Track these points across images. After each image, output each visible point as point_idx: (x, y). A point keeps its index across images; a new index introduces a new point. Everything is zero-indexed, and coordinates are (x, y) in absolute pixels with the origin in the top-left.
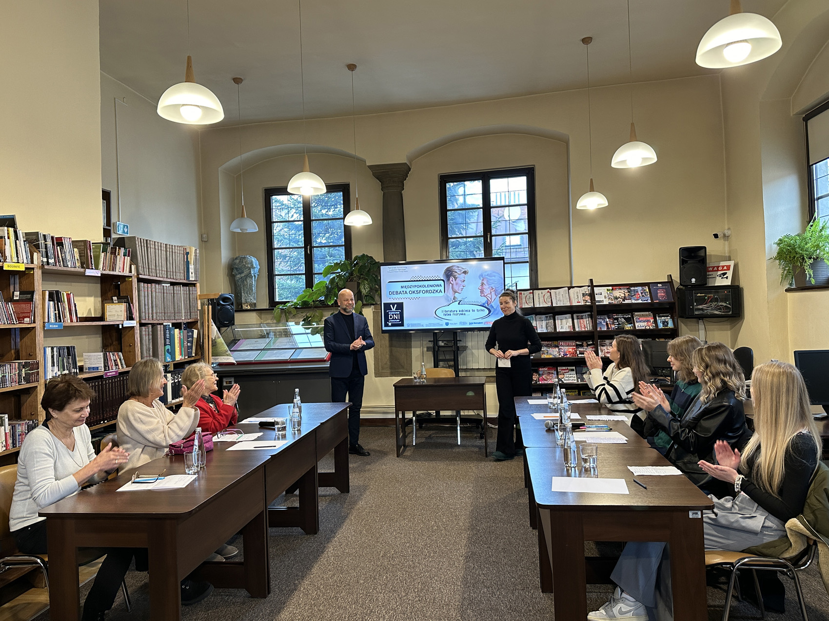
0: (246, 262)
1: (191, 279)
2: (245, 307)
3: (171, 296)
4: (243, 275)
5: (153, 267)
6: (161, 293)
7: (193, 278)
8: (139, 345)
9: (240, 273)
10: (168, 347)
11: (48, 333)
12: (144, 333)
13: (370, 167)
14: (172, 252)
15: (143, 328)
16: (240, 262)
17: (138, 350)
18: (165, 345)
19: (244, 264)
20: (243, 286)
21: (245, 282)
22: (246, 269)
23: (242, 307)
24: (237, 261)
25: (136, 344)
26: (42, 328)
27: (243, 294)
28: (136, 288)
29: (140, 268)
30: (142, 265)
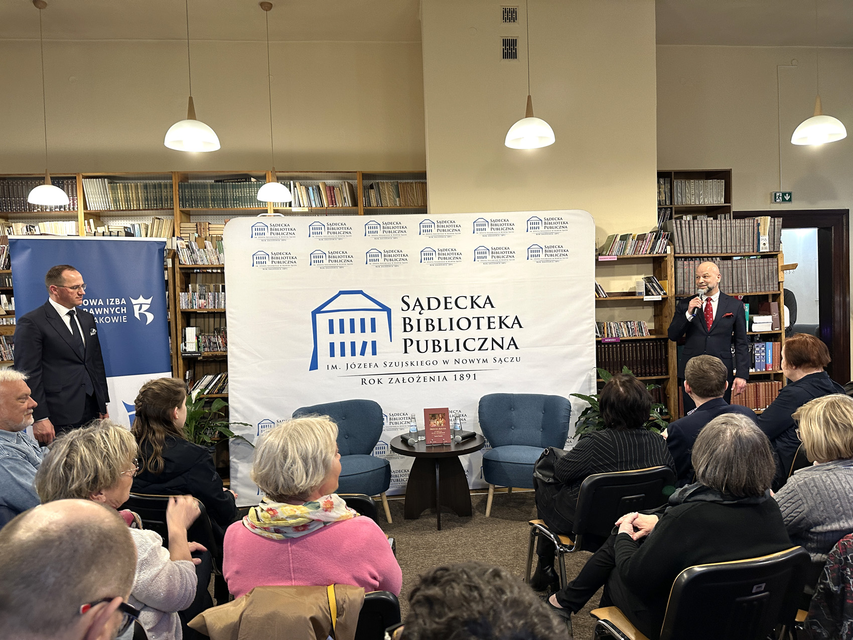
1: (761, 251)
5: (697, 245)
7: (766, 248)
28: (672, 266)
29: (677, 248)
30: (681, 245)
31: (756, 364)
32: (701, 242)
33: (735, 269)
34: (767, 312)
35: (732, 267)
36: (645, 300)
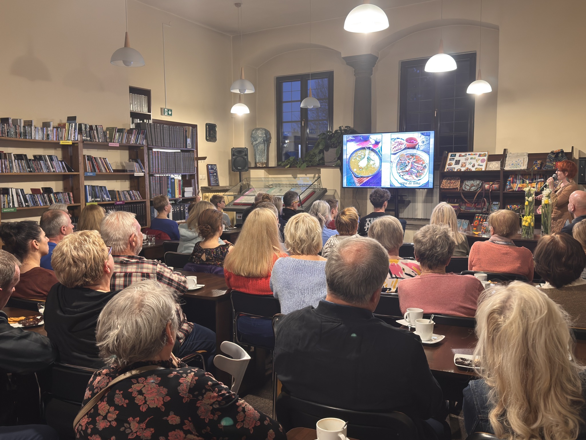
0: (259, 133)
1: (188, 147)
2: (258, 165)
3: (173, 158)
4: (257, 142)
5: (159, 141)
6: (165, 156)
7: (190, 146)
8: (148, 187)
9: (256, 141)
10: (170, 189)
11: (88, 178)
12: (152, 180)
13: (344, 58)
14: (174, 131)
15: (151, 177)
16: (255, 132)
17: (148, 190)
18: (167, 188)
19: (258, 134)
20: (257, 150)
21: (259, 148)
22: (259, 138)
23: (256, 165)
24: (254, 132)
25: (146, 187)
26: (83, 175)
27: (257, 156)
28: (146, 153)
29: (149, 142)
30: (151, 139)
31: (186, 217)
32: (160, 139)
33: (176, 158)
34: (190, 186)
35: (175, 157)
36: (135, 175)
